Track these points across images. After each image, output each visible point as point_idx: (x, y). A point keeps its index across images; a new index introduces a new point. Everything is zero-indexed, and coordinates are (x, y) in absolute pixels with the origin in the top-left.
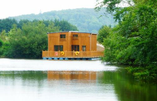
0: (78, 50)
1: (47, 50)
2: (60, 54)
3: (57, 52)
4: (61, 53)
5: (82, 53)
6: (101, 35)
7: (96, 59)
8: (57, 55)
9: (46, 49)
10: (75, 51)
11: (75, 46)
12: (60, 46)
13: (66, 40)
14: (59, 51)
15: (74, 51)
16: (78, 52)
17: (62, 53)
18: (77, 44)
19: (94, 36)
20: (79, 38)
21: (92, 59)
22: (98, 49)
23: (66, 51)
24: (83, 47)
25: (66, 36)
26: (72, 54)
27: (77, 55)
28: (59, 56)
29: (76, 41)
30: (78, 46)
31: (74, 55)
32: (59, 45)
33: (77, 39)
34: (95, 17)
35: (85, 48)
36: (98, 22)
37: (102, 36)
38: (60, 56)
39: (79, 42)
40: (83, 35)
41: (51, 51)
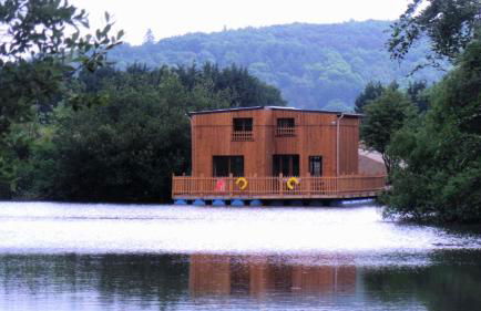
0: (296, 174)
1: (189, 174)
2: (235, 187)
3: (221, 180)
4: (237, 182)
5: (309, 183)
6: (374, 119)
7: (357, 202)
8: (222, 188)
9: (186, 169)
10: (286, 174)
11: (286, 158)
12: (233, 158)
13: (254, 137)
14: (231, 175)
15: (281, 175)
16: (296, 180)
17: (242, 183)
18: (290, 151)
19: (349, 122)
20: (300, 131)
21: (345, 203)
22: (361, 169)
23: (255, 175)
24: (312, 159)
25: (254, 123)
26: (276, 185)
27: (291, 187)
28: (228, 194)
29: (290, 140)
30: (296, 158)
31: (281, 190)
32: (228, 154)
33: (293, 136)
34: (338, 54)
35: (317, 165)
36: (349, 72)
37: (378, 123)
38: (234, 194)
39: (300, 146)
40: (311, 119)
41: (202, 177)
